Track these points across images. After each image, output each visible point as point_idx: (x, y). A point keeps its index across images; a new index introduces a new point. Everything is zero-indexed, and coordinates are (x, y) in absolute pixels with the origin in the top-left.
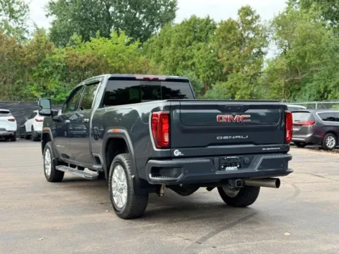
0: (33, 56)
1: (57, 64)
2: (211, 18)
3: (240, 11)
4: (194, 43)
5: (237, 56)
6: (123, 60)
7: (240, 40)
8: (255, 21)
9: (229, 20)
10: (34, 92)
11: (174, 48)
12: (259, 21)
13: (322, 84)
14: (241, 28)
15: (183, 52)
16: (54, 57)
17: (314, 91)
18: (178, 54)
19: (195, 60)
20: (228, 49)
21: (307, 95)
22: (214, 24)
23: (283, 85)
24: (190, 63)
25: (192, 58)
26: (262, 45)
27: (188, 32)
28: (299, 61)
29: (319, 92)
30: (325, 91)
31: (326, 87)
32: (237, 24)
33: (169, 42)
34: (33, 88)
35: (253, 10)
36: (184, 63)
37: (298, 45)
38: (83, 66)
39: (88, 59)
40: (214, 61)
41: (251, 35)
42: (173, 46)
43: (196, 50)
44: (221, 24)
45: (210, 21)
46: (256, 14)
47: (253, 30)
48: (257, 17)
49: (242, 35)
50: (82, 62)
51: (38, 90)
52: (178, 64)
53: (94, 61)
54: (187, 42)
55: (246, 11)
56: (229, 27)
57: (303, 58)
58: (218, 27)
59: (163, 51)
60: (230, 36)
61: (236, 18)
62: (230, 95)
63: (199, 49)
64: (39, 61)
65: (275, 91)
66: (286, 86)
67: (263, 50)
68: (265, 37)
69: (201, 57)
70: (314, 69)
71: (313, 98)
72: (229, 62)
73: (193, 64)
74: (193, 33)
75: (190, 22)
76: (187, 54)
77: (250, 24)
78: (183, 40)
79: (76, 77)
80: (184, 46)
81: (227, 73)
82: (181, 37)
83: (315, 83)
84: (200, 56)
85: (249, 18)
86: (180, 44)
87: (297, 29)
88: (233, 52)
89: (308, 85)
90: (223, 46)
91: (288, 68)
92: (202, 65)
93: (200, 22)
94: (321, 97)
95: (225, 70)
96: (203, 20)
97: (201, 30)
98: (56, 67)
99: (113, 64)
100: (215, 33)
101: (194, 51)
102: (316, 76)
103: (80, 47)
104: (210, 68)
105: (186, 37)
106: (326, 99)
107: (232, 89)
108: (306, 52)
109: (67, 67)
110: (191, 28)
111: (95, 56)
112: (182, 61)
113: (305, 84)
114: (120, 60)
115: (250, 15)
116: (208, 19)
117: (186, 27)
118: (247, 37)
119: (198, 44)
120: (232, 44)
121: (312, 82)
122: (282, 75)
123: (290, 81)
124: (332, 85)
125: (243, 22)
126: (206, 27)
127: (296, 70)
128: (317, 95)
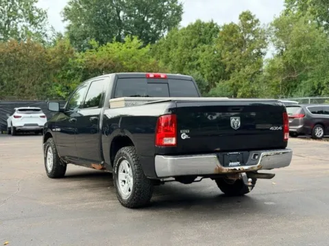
0: (57, 60)
1: (79, 67)
2: (214, 22)
3: (241, 16)
4: (199, 45)
5: (238, 57)
6: (136, 63)
7: (241, 42)
8: (255, 24)
9: (231, 24)
10: (59, 92)
11: (181, 50)
12: (259, 25)
13: (316, 81)
14: (242, 31)
15: (190, 54)
16: (76, 60)
17: (308, 87)
18: (184, 56)
19: (200, 60)
20: (230, 50)
21: (303, 91)
22: (217, 28)
23: (280, 82)
24: (195, 63)
25: (197, 59)
26: (262, 47)
27: (194, 35)
28: (295, 61)
29: (313, 88)
30: (319, 88)
31: (319, 84)
32: (238, 27)
33: (176, 44)
34: (57, 88)
35: (253, 15)
36: (190, 63)
37: (294, 46)
38: (101, 68)
39: (105, 62)
40: (218, 61)
41: (251, 38)
42: (180, 48)
44: (224, 27)
45: (214, 25)
46: (255, 19)
47: (253, 33)
48: (257, 21)
49: (243, 38)
50: (100, 65)
51: (62, 91)
52: (184, 65)
53: (110, 63)
54: (193, 44)
55: (246, 16)
56: (231, 30)
57: (299, 58)
58: (221, 30)
59: (170, 53)
60: (232, 38)
61: (237, 22)
62: (232, 92)
63: (203, 51)
64: (63, 65)
65: (274, 88)
66: (283, 83)
67: (263, 50)
68: (264, 39)
70: (308, 67)
71: (307, 94)
72: (232, 62)
73: (199, 64)
74: (198, 36)
75: (196, 26)
76: (193, 55)
77: (250, 27)
78: (189, 43)
80: (190, 47)
81: (230, 72)
82: (187, 39)
83: (310, 80)
84: (205, 57)
85: (249, 22)
86: (187, 46)
87: (294, 31)
88: (235, 53)
89: (304, 82)
90: (226, 48)
91: (285, 68)
92: (207, 65)
93: (204, 25)
94: (315, 93)
95: (227, 70)
96: (208, 24)
97: (206, 33)
98: (78, 70)
99: (128, 66)
100: (218, 36)
101: (200, 53)
102: (309, 74)
103: (97, 51)
104: (214, 68)
105: (191, 40)
106: (320, 95)
107: (234, 87)
108: (301, 53)
109: (87, 69)
110: (196, 31)
111: (111, 60)
112: (188, 62)
113: (301, 82)
114: (134, 62)
115: (249, 19)
116: (212, 23)
117: (192, 30)
118: (247, 40)
119: (203, 46)
120: (234, 46)
121: (307, 79)
122: (280, 73)
123: (287, 78)
124: (324, 82)
125: (243, 26)
126: (210, 30)
127: (292, 69)
128: (312, 92)
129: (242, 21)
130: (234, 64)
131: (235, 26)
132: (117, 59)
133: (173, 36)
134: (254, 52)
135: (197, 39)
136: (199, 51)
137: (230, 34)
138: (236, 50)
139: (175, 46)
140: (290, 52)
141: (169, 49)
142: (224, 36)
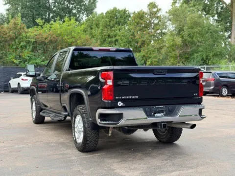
0: (11, 34)
1: (30, 40)
3: (149, 5)
4: (116, 25)
6: (74, 38)
7: (148, 25)
8: (159, 12)
9: (141, 11)
10: (13, 60)
11: (102, 30)
12: (161, 12)
13: (204, 54)
14: (149, 17)
15: (109, 32)
16: (28, 34)
17: (199, 59)
18: (105, 34)
19: (117, 38)
20: (140, 30)
21: (195, 62)
22: (129, 13)
23: (178, 54)
24: (114, 39)
25: (115, 36)
26: (163, 29)
27: (112, 18)
29: (202, 59)
30: (207, 59)
31: (207, 56)
34: (12, 57)
35: (157, 5)
36: (109, 40)
37: (189, 29)
38: (46, 41)
39: (50, 36)
40: (131, 38)
41: (156, 21)
42: (101, 28)
43: (118, 31)
44: (134, 13)
45: (126, 11)
46: (159, 8)
47: (157, 18)
48: (160, 9)
49: (150, 21)
50: (46, 39)
51: (16, 58)
52: (105, 40)
53: (54, 38)
54: (111, 25)
55: (152, 5)
56: (141, 16)
57: (192, 37)
58: (132, 15)
59: (93, 31)
60: (142, 22)
62: (143, 62)
64: (16, 38)
65: (173, 59)
66: (180, 55)
67: (164, 31)
68: (165, 23)
69: (123, 36)
70: (198, 44)
71: (198, 64)
73: (117, 40)
74: (115, 19)
75: (113, 12)
76: (112, 34)
78: (108, 24)
79: (42, 49)
80: (109, 27)
81: (140, 47)
82: (106, 21)
83: (200, 53)
85: (155, 10)
86: (106, 26)
87: (188, 18)
88: (145, 32)
89: (196, 55)
90: (138, 28)
91: (182, 44)
92: (123, 41)
93: (119, 12)
94: (203, 63)
95: (139, 44)
96: (122, 11)
97: (121, 17)
98: (29, 42)
99: (68, 40)
100: (130, 19)
101: (118, 32)
102: (201, 49)
103: (42, 28)
104: (128, 43)
105: (110, 22)
106: (207, 64)
107: (144, 58)
108: (194, 33)
109: (35, 42)
110: (113, 16)
111: (55, 35)
112: (108, 38)
113: (193, 54)
114: (72, 37)
115: (155, 8)
116: (125, 10)
117: (110, 15)
118: (153, 23)
119: (119, 27)
120: (143, 27)
121: (197, 53)
122: (177, 48)
123: (183, 52)
124: (211, 55)
125: (151, 13)
126: (124, 15)
127: (186, 45)
128: (202, 62)
129: (149, 9)
130: (144, 41)
131: (144, 12)
132: (59, 34)
133: (94, 19)
134: (158, 32)
135: (115, 22)
136: (117, 30)
137: (140, 18)
138: (145, 30)
139: (96, 26)
140: (186, 33)
141: (92, 29)
142: (136, 20)
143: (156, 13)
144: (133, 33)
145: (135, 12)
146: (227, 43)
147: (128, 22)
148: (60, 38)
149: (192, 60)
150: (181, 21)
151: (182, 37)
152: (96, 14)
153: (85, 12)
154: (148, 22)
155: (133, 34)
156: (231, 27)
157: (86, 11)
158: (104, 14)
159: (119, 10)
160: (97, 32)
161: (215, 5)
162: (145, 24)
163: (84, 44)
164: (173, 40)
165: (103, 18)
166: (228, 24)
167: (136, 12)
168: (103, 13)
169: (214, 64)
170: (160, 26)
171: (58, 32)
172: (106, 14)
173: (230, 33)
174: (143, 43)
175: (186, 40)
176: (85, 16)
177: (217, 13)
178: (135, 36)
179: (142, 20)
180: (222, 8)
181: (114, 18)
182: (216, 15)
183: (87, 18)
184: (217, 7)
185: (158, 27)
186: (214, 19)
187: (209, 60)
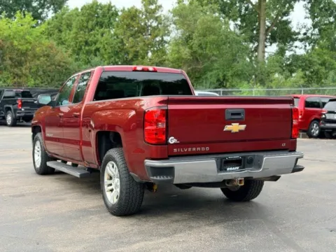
2: (112, 5)
4: (97, 28)
5: (141, 44)
6: (31, 43)
7: (143, 29)
8: (158, 10)
9: (132, 8)
11: (76, 33)
12: (162, 11)
13: (221, 73)
14: (144, 17)
15: (87, 37)
17: (214, 80)
18: (80, 39)
19: (98, 45)
20: (132, 36)
21: (208, 83)
22: (115, 10)
24: (93, 48)
25: (95, 44)
26: (165, 35)
27: (90, 17)
28: (200, 51)
29: (218, 80)
30: (224, 79)
31: (224, 76)
32: (140, 12)
33: (69, 26)
36: (87, 48)
37: (200, 36)
40: (119, 47)
41: (155, 24)
42: (74, 30)
43: (99, 36)
44: (123, 11)
45: (112, 7)
46: (159, 4)
47: (156, 19)
48: (160, 7)
49: (146, 24)
52: (80, 49)
54: (90, 27)
55: (150, 1)
56: (132, 15)
58: (120, 13)
59: (63, 35)
60: (134, 24)
61: (139, 6)
63: (102, 35)
67: (166, 38)
68: (167, 26)
69: (106, 44)
70: (214, 58)
71: (213, 86)
72: (134, 49)
73: (98, 50)
74: (95, 19)
75: (92, 7)
76: (90, 39)
77: (153, 13)
78: (85, 24)
80: (87, 30)
81: (133, 60)
82: (82, 20)
83: (215, 72)
84: (106, 42)
85: (153, 7)
87: (199, 20)
88: (138, 39)
89: (209, 74)
90: (128, 33)
91: (191, 58)
92: (107, 51)
93: (102, 7)
94: (220, 85)
95: (130, 56)
96: (105, 6)
97: (104, 16)
99: (20, 47)
100: (117, 19)
102: (216, 65)
104: (115, 55)
105: (88, 22)
106: (225, 87)
108: (206, 43)
110: (93, 13)
112: (85, 46)
113: (205, 73)
114: (27, 43)
115: (152, 5)
116: (110, 5)
117: (88, 11)
118: (150, 26)
119: (102, 30)
120: (136, 32)
121: (211, 71)
122: (185, 63)
123: (192, 69)
124: (229, 74)
125: (146, 11)
126: (108, 13)
127: (197, 59)
128: (217, 84)
129: (145, 5)
130: (138, 52)
131: (136, 10)
132: (6, 37)
133: (64, 16)
134: (158, 39)
135: (94, 22)
136: (98, 34)
137: (132, 19)
138: (139, 37)
139: (67, 27)
140: (196, 42)
141: (60, 31)
142: (125, 20)
143: (154, 11)
144: (122, 39)
145: (124, 9)
146: (253, 58)
147: (114, 23)
148: (8, 44)
149: (204, 81)
150: (189, 25)
151: (191, 48)
152: (68, 10)
153: (52, 6)
154: (142, 24)
155: (122, 42)
156: (258, 37)
157: (53, 4)
158: (80, 10)
159: (100, 4)
160: (68, 35)
161: (238, 5)
162: (138, 27)
163: (46, 53)
164: (178, 52)
165: (78, 16)
166: (255, 32)
167: (126, 9)
168: (77, 9)
169: (233, 86)
170: (160, 30)
171: (5, 34)
172: (82, 9)
173: (256, 44)
174: (136, 55)
175: (195, 52)
176: (51, 11)
177: (240, 16)
178: (124, 45)
179: (134, 21)
180: (247, 9)
181: (93, 16)
182: (239, 19)
183: (54, 15)
184: (241, 7)
185: (156, 32)
186: (236, 25)
187: (227, 81)
